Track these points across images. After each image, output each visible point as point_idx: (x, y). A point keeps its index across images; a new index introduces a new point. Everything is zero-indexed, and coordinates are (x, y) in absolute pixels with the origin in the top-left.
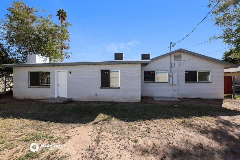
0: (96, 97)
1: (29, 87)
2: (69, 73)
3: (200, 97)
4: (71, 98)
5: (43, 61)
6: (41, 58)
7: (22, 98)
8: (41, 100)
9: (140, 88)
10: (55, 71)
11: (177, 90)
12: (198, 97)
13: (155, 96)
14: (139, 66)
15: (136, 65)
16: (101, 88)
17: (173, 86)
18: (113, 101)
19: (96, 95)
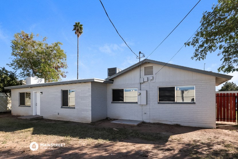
0: (58, 116)
1: (19, 106)
2: (41, 94)
3: (178, 123)
4: (42, 117)
5: (38, 82)
6: (36, 79)
7: (16, 115)
8: (20, 116)
9: (91, 108)
10: (33, 92)
11: (147, 112)
12: (176, 123)
13: (122, 119)
14: (90, 84)
15: (87, 84)
16: (62, 107)
17: (143, 107)
18: (70, 121)
19: (59, 114)
